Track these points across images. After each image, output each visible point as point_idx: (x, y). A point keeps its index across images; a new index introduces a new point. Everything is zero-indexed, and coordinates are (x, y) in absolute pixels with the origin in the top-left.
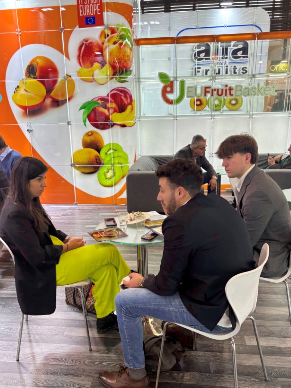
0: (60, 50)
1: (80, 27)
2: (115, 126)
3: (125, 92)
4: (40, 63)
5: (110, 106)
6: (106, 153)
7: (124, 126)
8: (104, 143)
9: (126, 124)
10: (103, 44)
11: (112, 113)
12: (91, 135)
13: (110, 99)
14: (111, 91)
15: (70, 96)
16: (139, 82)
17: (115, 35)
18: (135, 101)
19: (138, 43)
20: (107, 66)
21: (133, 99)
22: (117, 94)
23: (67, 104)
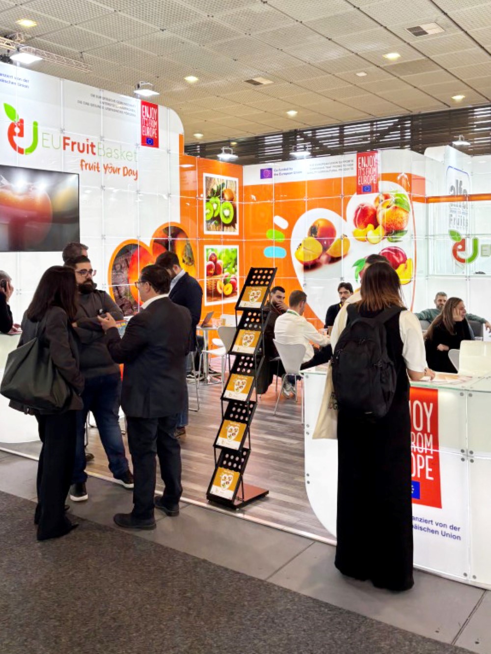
0: (339, 213)
1: (359, 193)
3: (396, 251)
4: (321, 224)
10: (377, 208)
14: (382, 250)
15: (345, 253)
16: (427, 239)
17: (389, 200)
18: (411, 259)
19: (427, 200)
20: (380, 228)
21: (408, 258)
22: (388, 253)
23: (342, 260)
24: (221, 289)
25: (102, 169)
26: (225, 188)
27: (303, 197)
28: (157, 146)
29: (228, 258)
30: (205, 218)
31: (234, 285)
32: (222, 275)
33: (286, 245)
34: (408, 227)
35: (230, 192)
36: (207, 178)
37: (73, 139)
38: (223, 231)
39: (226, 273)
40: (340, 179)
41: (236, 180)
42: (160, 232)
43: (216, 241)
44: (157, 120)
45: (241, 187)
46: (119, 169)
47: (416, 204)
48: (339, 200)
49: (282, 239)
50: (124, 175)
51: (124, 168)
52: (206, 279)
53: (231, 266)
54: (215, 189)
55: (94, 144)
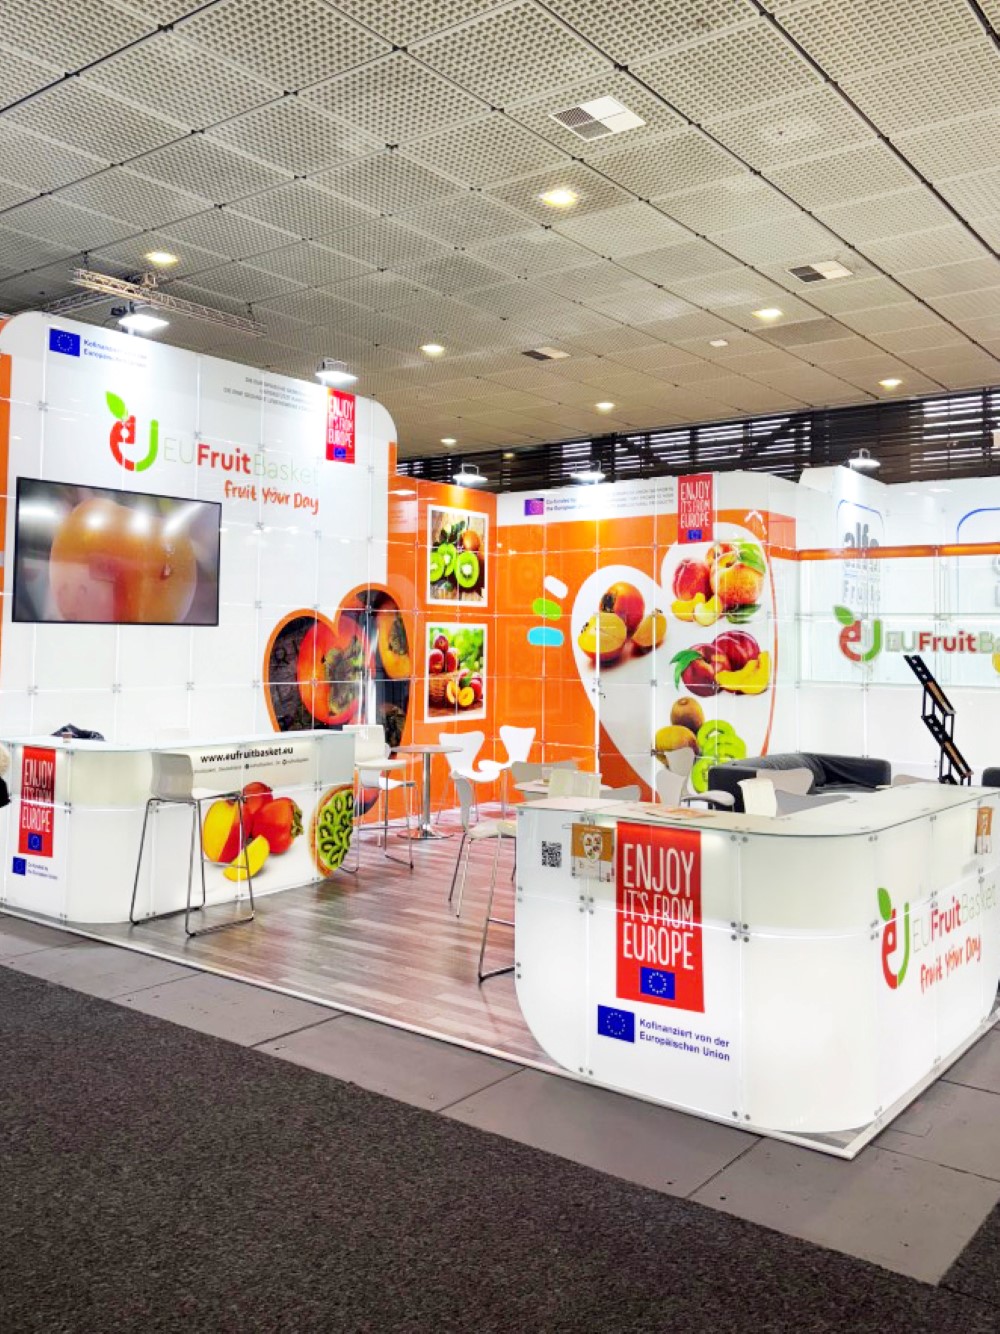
0: (650, 573)
1: (681, 541)
2: (724, 693)
3: (742, 639)
4: (621, 591)
5: (717, 660)
6: (707, 737)
7: (739, 693)
8: (704, 720)
9: (743, 690)
11: (719, 670)
12: (686, 703)
13: (717, 648)
14: (719, 637)
15: (658, 642)
16: (799, 620)
17: (730, 553)
18: (767, 652)
19: (798, 556)
20: (715, 599)
21: (762, 648)
22: (729, 641)
23: (654, 653)
24: (454, 695)
25: (260, 496)
26: (464, 530)
27: (591, 547)
28: (351, 460)
29: (466, 645)
30: (430, 578)
31: (477, 690)
32: (456, 672)
33: (564, 625)
34: (762, 598)
35: (475, 537)
36: (433, 512)
37: (214, 449)
38: (460, 598)
39: (464, 669)
40: (650, 519)
41: (485, 516)
42: (353, 599)
43: (448, 615)
44: (352, 418)
45: (493, 529)
46: (287, 497)
47: (777, 563)
48: (650, 552)
49: (556, 614)
50: (296, 506)
51: (296, 495)
52: (427, 677)
53: (472, 657)
54: (448, 530)
55: (249, 456)
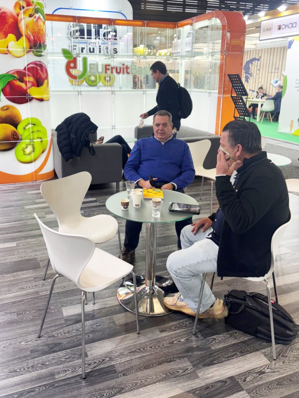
2: (34, 101)
3: (41, 66)
5: (27, 80)
6: (24, 128)
7: (41, 100)
8: (21, 118)
9: (44, 99)
10: (18, 15)
11: (30, 86)
12: (7, 109)
13: (27, 72)
14: (28, 65)
20: (23, 39)
22: (34, 68)
